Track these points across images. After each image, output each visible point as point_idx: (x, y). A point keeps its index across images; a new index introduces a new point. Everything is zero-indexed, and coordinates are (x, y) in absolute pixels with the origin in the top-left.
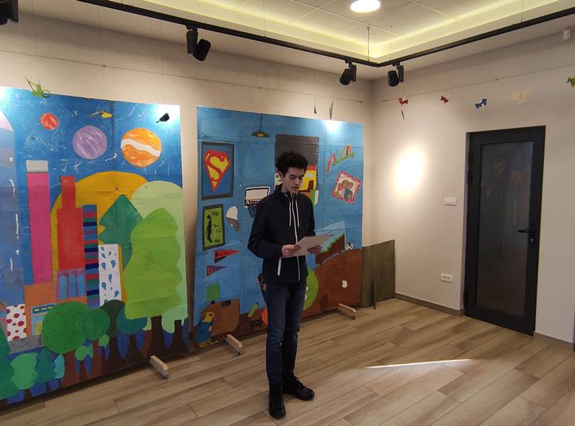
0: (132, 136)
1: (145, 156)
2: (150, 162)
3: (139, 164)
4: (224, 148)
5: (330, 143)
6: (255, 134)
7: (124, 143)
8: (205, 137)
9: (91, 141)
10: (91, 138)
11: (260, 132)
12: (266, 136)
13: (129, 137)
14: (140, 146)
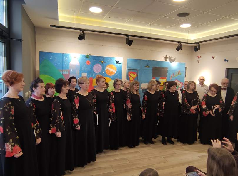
0: (108, 66)
1: (112, 72)
2: (113, 74)
3: (110, 75)
4: (135, 71)
5: (172, 70)
6: (146, 67)
7: (106, 68)
8: (129, 67)
9: (98, 68)
10: (98, 67)
11: (147, 66)
12: (149, 67)
13: (108, 67)
14: (111, 70)
